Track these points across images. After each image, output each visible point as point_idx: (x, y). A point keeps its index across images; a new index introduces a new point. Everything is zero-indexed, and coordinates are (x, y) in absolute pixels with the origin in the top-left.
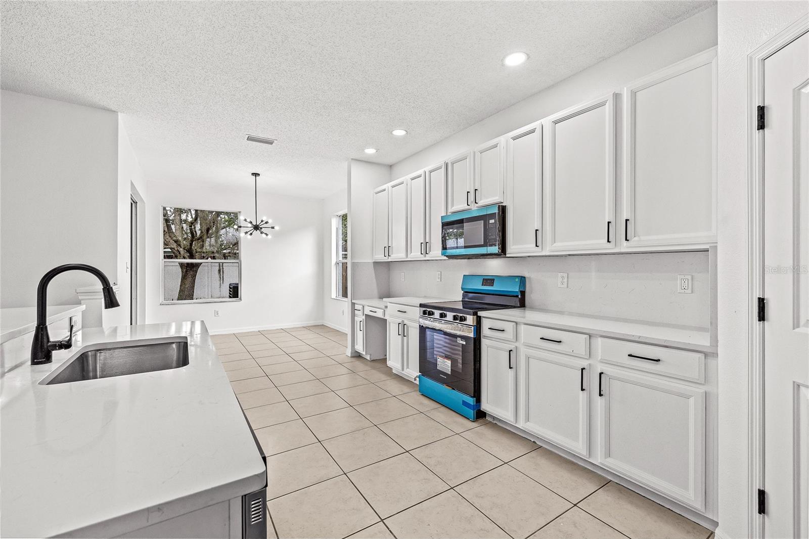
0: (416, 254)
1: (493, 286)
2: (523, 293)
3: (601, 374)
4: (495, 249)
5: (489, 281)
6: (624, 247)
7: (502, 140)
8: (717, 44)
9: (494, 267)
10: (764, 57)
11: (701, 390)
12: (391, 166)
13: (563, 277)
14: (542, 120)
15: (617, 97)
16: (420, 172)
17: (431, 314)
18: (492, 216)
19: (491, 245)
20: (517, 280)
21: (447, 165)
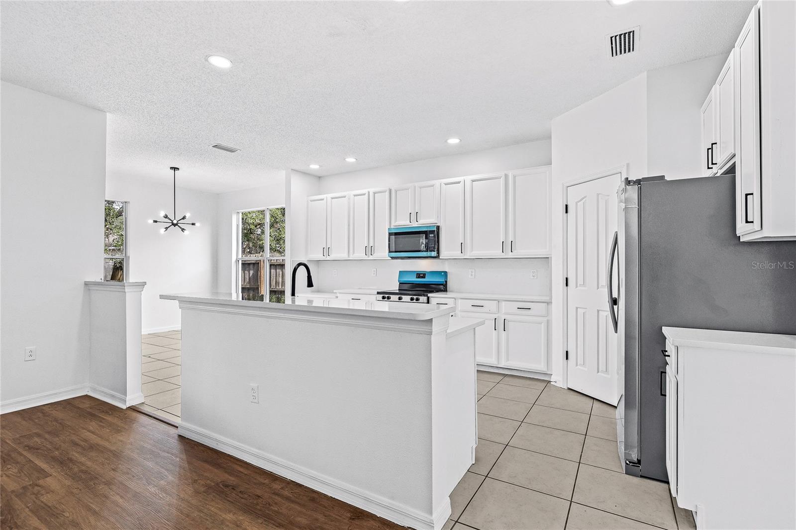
0: (360, 254)
1: (425, 278)
2: (446, 282)
3: (505, 319)
4: (434, 254)
5: (421, 275)
6: (510, 255)
7: (437, 182)
8: (551, 164)
9: (424, 265)
10: (568, 185)
11: (545, 319)
12: (320, 177)
13: (472, 272)
14: (465, 177)
15: (506, 176)
16: (365, 191)
17: (389, 298)
18: (432, 232)
19: (431, 251)
20: (443, 274)
21: (390, 190)
